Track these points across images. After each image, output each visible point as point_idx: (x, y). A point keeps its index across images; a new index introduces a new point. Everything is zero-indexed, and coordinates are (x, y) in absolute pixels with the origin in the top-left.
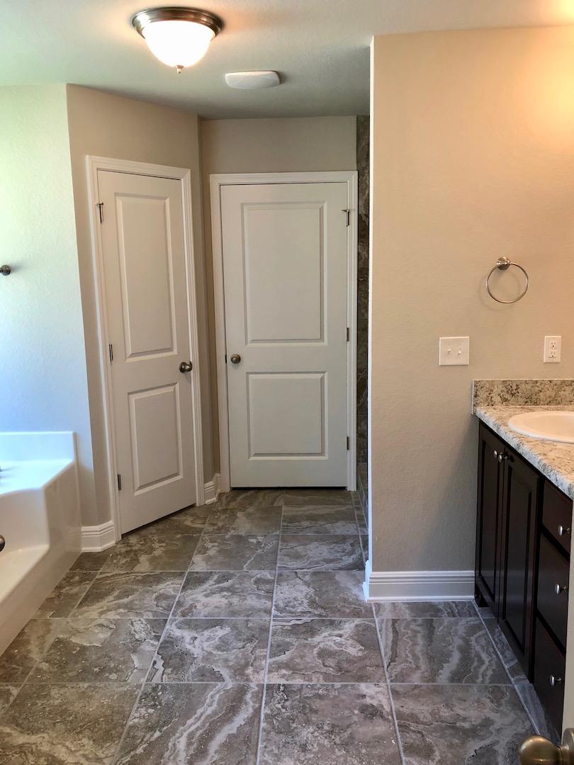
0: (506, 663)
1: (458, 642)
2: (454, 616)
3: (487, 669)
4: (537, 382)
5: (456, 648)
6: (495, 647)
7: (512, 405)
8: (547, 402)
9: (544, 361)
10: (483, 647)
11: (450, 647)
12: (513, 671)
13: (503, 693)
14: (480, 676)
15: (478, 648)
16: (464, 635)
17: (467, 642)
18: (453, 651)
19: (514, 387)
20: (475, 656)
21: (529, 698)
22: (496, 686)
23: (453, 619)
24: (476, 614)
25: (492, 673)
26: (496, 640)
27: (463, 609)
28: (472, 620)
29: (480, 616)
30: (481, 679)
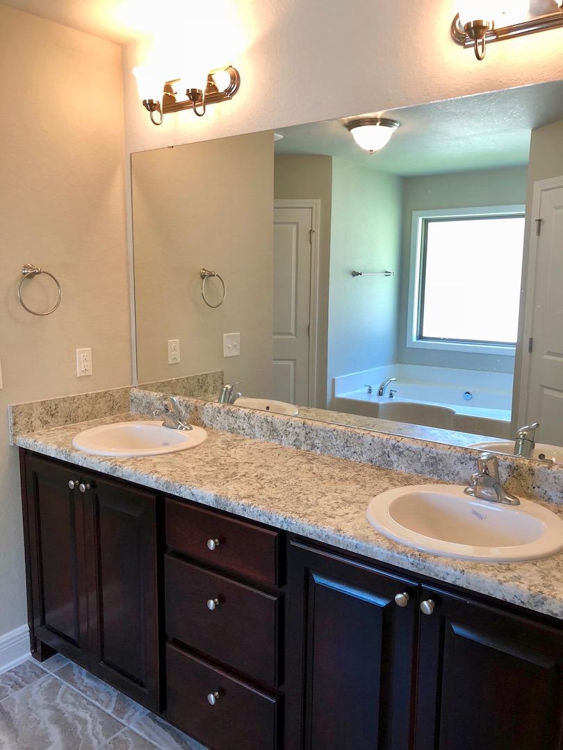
0: (106, 707)
1: (45, 714)
2: (21, 687)
3: (94, 726)
4: (74, 398)
5: (47, 722)
6: (86, 697)
7: (53, 426)
8: (85, 417)
9: (78, 376)
10: (74, 705)
11: (41, 725)
12: (120, 711)
13: (126, 742)
14: (93, 738)
15: (71, 709)
16: (46, 702)
17: (56, 709)
18: (47, 728)
19: (54, 407)
20: (73, 719)
21: (149, 730)
22: (114, 739)
23: (21, 691)
24: (44, 672)
25: (101, 727)
26: (81, 688)
27: (25, 673)
28: (44, 682)
29: (48, 671)
30: (95, 741)
